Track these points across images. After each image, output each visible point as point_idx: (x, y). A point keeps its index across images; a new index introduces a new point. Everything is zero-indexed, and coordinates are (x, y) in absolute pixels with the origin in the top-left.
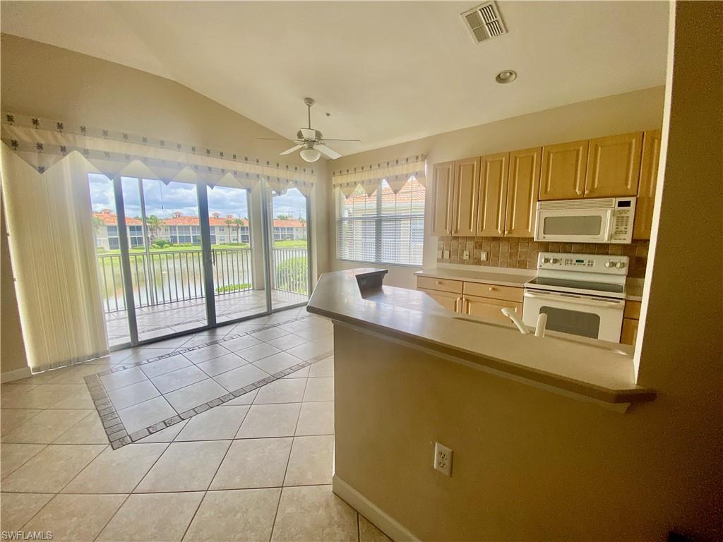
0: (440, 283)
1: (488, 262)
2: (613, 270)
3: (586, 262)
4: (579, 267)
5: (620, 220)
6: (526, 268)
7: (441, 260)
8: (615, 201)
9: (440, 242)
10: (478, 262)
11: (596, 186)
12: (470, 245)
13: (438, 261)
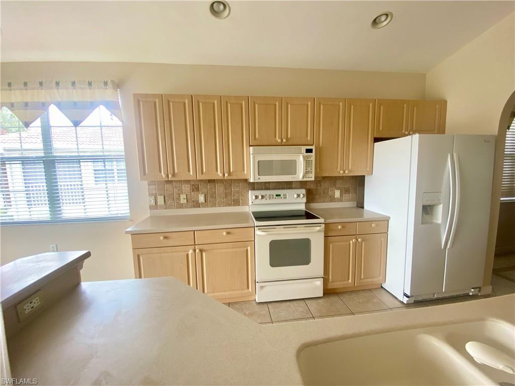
0: (165, 238)
1: (206, 203)
2: (299, 200)
3: (282, 196)
4: (278, 200)
5: (307, 163)
6: (239, 205)
7: (155, 206)
8: (304, 148)
9: (152, 187)
10: (197, 205)
11: (289, 136)
12: (186, 188)
13: (151, 208)
